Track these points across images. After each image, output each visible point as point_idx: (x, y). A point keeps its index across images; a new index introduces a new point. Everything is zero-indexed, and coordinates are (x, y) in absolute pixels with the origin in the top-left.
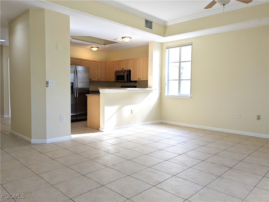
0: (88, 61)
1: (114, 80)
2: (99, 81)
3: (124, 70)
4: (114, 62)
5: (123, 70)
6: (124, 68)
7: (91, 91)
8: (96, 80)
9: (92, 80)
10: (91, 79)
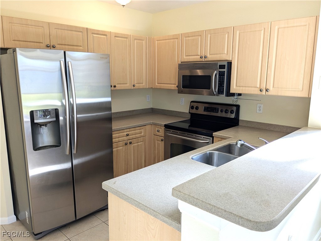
0: (106, 35)
1: (174, 87)
2: (136, 89)
3: (206, 60)
4: (175, 37)
5: (203, 59)
6: (208, 55)
7: (114, 113)
8: (128, 86)
9: (118, 87)
10: (115, 86)
